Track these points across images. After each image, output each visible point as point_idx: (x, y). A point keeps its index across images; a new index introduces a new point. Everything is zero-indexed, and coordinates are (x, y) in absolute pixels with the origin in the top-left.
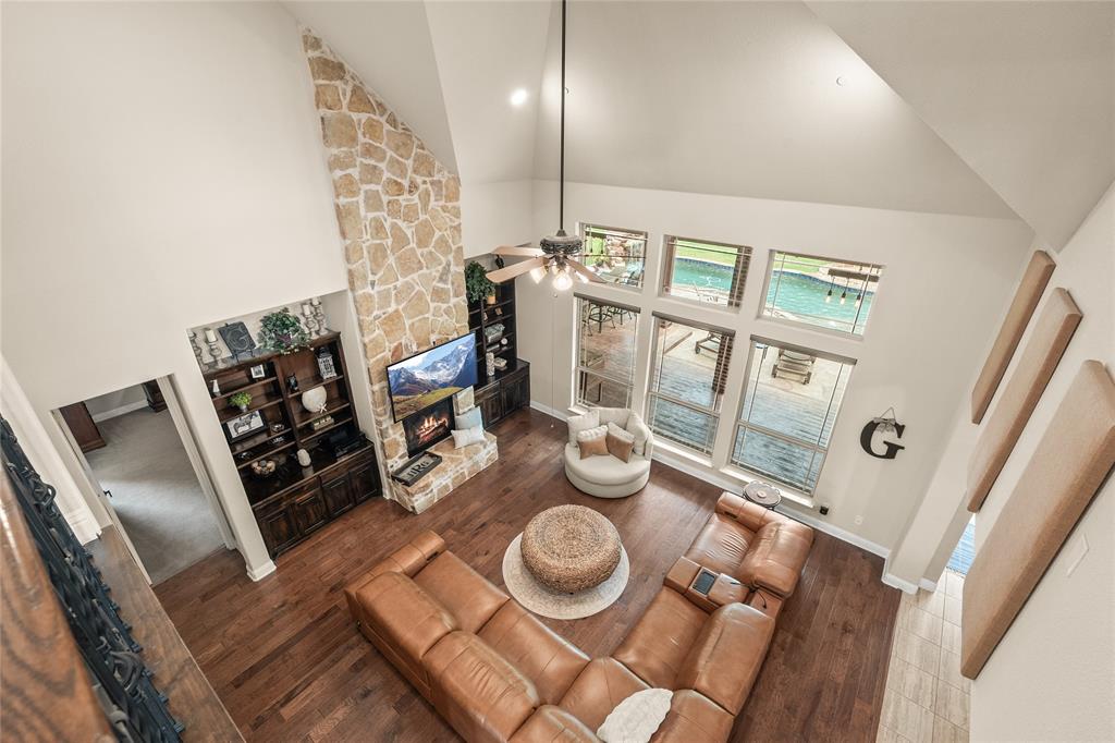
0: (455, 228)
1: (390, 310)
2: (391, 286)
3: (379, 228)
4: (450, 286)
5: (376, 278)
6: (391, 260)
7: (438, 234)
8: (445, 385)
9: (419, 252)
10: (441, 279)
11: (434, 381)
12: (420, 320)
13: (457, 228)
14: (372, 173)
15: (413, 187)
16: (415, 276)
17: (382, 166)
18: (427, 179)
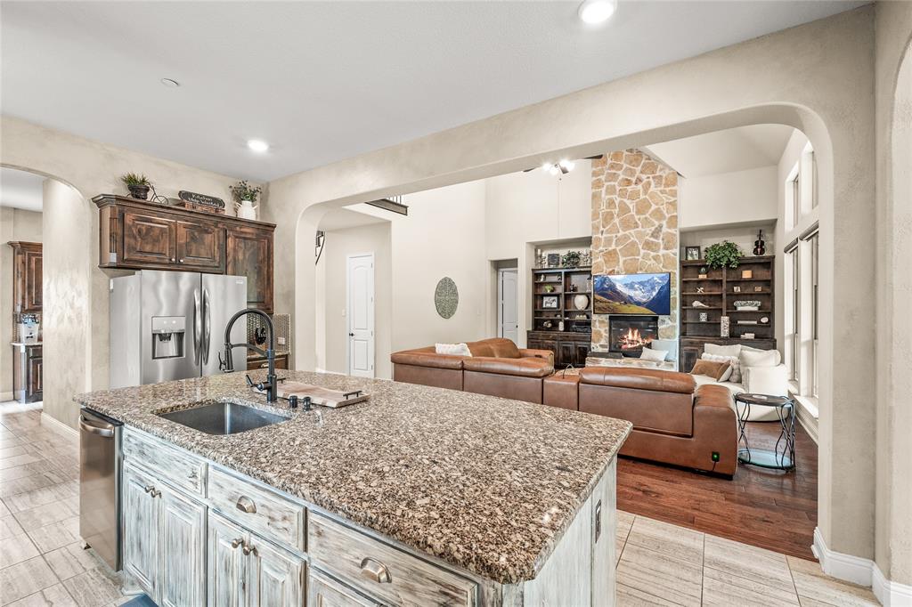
0: (670, 203)
1: (610, 249)
2: (614, 235)
3: (611, 203)
4: (661, 241)
5: (605, 230)
6: (617, 220)
7: (654, 207)
8: (639, 304)
9: (637, 217)
10: (652, 235)
11: (631, 297)
12: (631, 259)
13: (673, 204)
14: (613, 177)
15: (639, 180)
16: (632, 231)
17: (620, 172)
18: (650, 176)
